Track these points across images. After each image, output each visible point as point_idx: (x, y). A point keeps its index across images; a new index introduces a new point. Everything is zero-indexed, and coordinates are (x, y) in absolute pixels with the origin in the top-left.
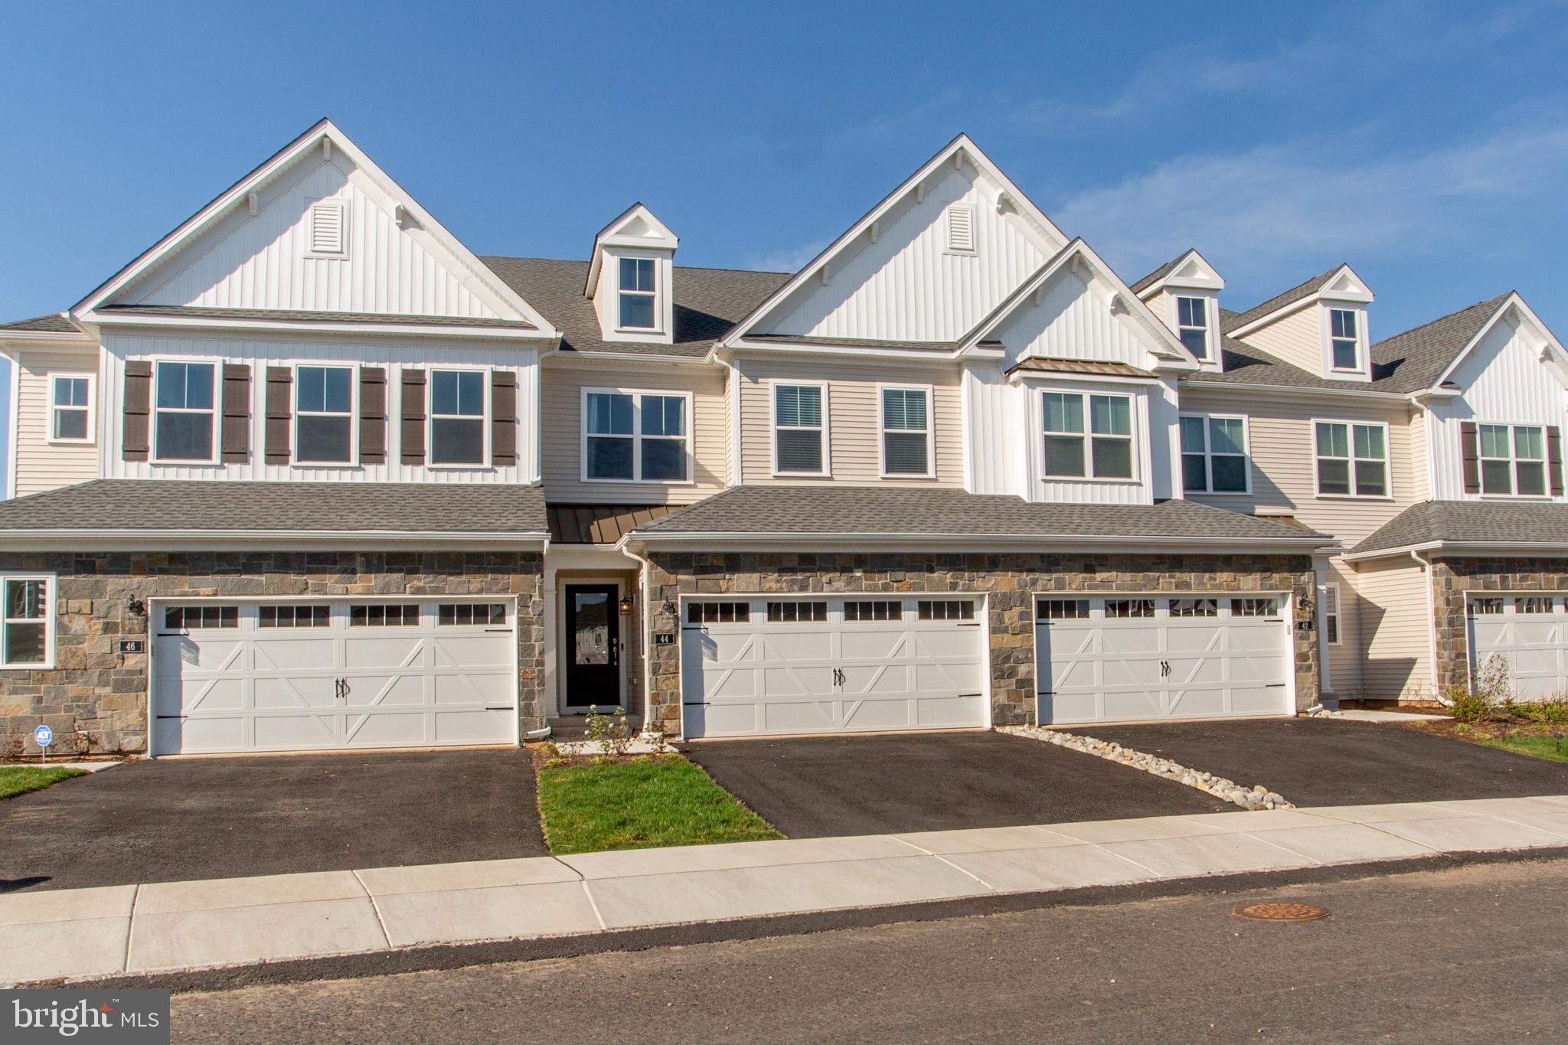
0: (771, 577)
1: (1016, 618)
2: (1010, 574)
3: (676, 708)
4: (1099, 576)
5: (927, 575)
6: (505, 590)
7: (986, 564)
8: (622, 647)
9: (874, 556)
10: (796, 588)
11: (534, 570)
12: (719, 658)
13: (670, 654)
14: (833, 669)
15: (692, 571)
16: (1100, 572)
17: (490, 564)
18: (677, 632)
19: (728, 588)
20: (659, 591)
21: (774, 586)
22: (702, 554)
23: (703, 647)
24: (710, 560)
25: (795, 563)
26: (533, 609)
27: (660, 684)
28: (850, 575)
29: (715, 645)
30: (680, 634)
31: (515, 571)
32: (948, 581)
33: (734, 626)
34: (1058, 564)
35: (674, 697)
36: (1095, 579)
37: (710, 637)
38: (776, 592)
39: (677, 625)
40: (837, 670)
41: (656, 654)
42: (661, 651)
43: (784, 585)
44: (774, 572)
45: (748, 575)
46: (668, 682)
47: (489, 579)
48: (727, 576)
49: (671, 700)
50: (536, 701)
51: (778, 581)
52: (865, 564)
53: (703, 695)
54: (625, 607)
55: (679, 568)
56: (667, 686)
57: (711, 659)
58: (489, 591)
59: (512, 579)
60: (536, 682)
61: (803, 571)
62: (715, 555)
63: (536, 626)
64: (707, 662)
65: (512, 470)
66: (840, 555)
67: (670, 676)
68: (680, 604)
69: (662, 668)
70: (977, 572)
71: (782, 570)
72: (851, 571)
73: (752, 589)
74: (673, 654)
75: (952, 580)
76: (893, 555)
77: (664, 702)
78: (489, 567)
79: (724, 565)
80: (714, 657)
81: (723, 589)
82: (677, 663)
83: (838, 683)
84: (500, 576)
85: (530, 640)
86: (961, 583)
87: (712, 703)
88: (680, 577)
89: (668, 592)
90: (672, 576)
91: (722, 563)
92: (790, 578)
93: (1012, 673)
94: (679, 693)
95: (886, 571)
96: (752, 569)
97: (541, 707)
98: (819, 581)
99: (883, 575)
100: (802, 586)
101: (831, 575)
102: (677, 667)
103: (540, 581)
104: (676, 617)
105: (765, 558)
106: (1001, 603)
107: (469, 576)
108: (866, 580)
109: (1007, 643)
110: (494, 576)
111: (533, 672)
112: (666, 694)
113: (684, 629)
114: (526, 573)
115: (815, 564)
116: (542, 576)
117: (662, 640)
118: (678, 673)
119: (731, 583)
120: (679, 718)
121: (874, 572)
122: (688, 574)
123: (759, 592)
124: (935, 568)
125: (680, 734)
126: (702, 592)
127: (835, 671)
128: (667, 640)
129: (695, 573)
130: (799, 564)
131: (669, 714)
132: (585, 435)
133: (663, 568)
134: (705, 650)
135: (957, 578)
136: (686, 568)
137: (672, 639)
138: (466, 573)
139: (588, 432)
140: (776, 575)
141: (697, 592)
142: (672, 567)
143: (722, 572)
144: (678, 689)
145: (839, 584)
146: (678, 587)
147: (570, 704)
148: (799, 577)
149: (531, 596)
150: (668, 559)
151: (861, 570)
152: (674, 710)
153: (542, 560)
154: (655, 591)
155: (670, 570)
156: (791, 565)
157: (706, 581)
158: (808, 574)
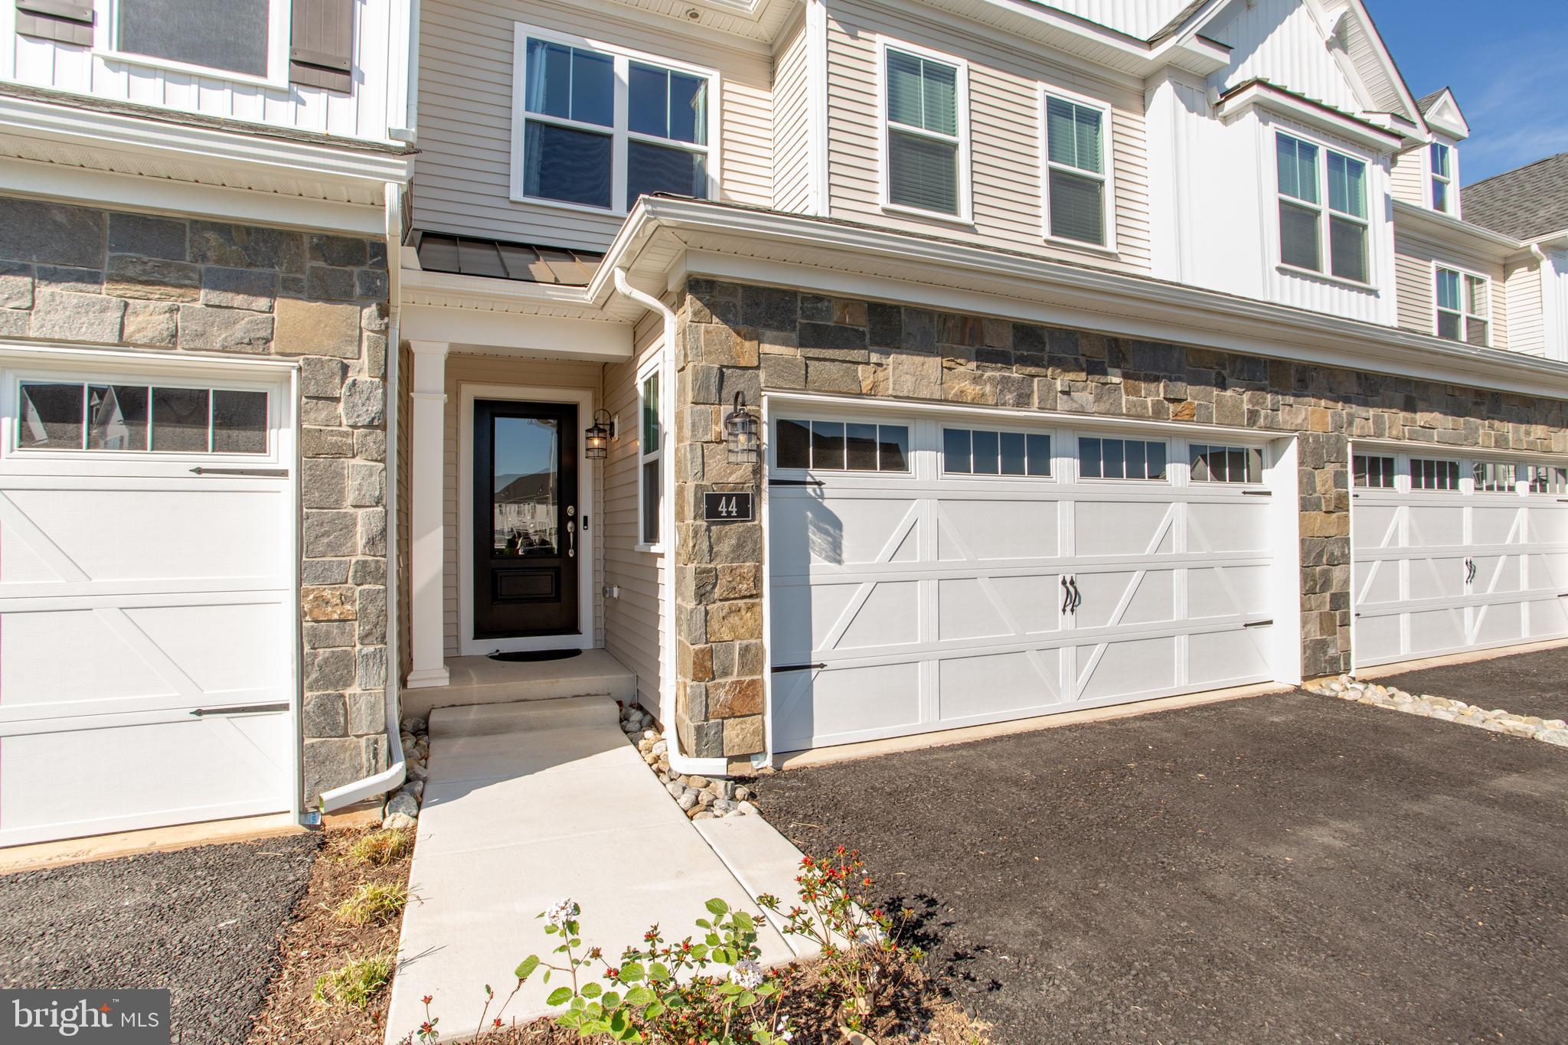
0: (961, 369)
1: (1331, 482)
2: (1323, 403)
3: (755, 686)
4: (1422, 418)
5: (1215, 392)
6: (258, 344)
7: (1293, 381)
8: (586, 524)
9: (1140, 344)
10: (1010, 397)
11: (358, 290)
12: (845, 556)
13: (740, 546)
14: (1060, 579)
15: (794, 336)
16: (1422, 411)
17: (204, 258)
18: (758, 488)
19: (874, 386)
20: (714, 380)
21: (971, 390)
22: (818, 298)
23: (811, 528)
24: (836, 315)
25: (1006, 342)
26: (351, 408)
27: (715, 625)
28: (1103, 379)
29: (838, 525)
30: (765, 495)
31: (292, 288)
32: (1245, 407)
33: (877, 480)
34: (1375, 392)
35: (750, 658)
36: (1414, 421)
37: (827, 503)
38: (973, 403)
39: (757, 471)
40: (1068, 580)
41: (705, 546)
42: (719, 539)
43: (988, 388)
44: (969, 360)
45: (919, 359)
46: (734, 619)
47: (199, 305)
48: (875, 358)
49: (743, 665)
50: (355, 689)
51: (976, 380)
52: (1124, 359)
53: (809, 646)
54: (596, 442)
55: (767, 326)
56: (733, 629)
57: (827, 558)
58: (200, 342)
59: (290, 311)
60: (357, 629)
61: (1023, 361)
62: (848, 302)
63: (358, 461)
64: (819, 566)
65: (340, 103)
66: (1086, 334)
67: (741, 603)
68: (765, 417)
69: (723, 581)
70: (1283, 394)
71: (987, 356)
72: (1105, 373)
73: (925, 394)
74: (748, 547)
75: (1250, 407)
76: (1169, 347)
77: (725, 673)
78: (201, 266)
79: (866, 330)
80: (835, 554)
81: (866, 386)
82: (758, 569)
83: (1068, 608)
84: (239, 300)
85: (338, 503)
86: (1263, 413)
87: (830, 665)
88: (766, 348)
89: (736, 382)
90: (747, 344)
91: (863, 324)
92: (997, 374)
93: (1326, 584)
94: (760, 648)
95: (1157, 379)
96: (926, 349)
97: (373, 707)
98: (1050, 387)
99: (1153, 386)
100: (1020, 396)
101: (1072, 376)
102: (757, 580)
103: (377, 324)
104: (758, 451)
105: (950, 324)
106: (1312, 458)
107: (122, 288)
108: (1127, 393)
109: (1321, 528)
110: (216, 297)
111: (344, 600)
112: (729, 651)
113: (772, 482)
114: (329, 299)
115: (1043, 350)
116: (384, 312)
117: (722, 508)
118: (759, 595)
119: (881, 375)
120: (762, 713)
121: (1138, 379)
122: (785, 343)
123: (940, 401)
124: (1229, 381)
125: (764, 752)
126: (819, 391)
127: (1064, 583)
128: (733, 509)
129: (802, 345)
130: (1016, 346)
131: (737, 705)
132: (520, 114)
133: (726, 321)
134: (815, 537)
135: (1257, 403)
136: (780, 328)
137: (745, 506)
138: (113, 279)
139: (528, 109)
140: (973, 365)
141: (805, 390)
142: (746, 322)
143: (864, 348)
144: (760, 636)
145: (1085, 397)
146: (762, 375)
147: (482, 631)
148: (1015, 373)
149: (345, 369)
150: (739, 301)
151: (1118, 371)
152: (749, 692)
153: (383, 263)
154: (708, 377)
155: (745, 329)
156: (999, 346)
157: (830, 364)
158: (1032, 370)
